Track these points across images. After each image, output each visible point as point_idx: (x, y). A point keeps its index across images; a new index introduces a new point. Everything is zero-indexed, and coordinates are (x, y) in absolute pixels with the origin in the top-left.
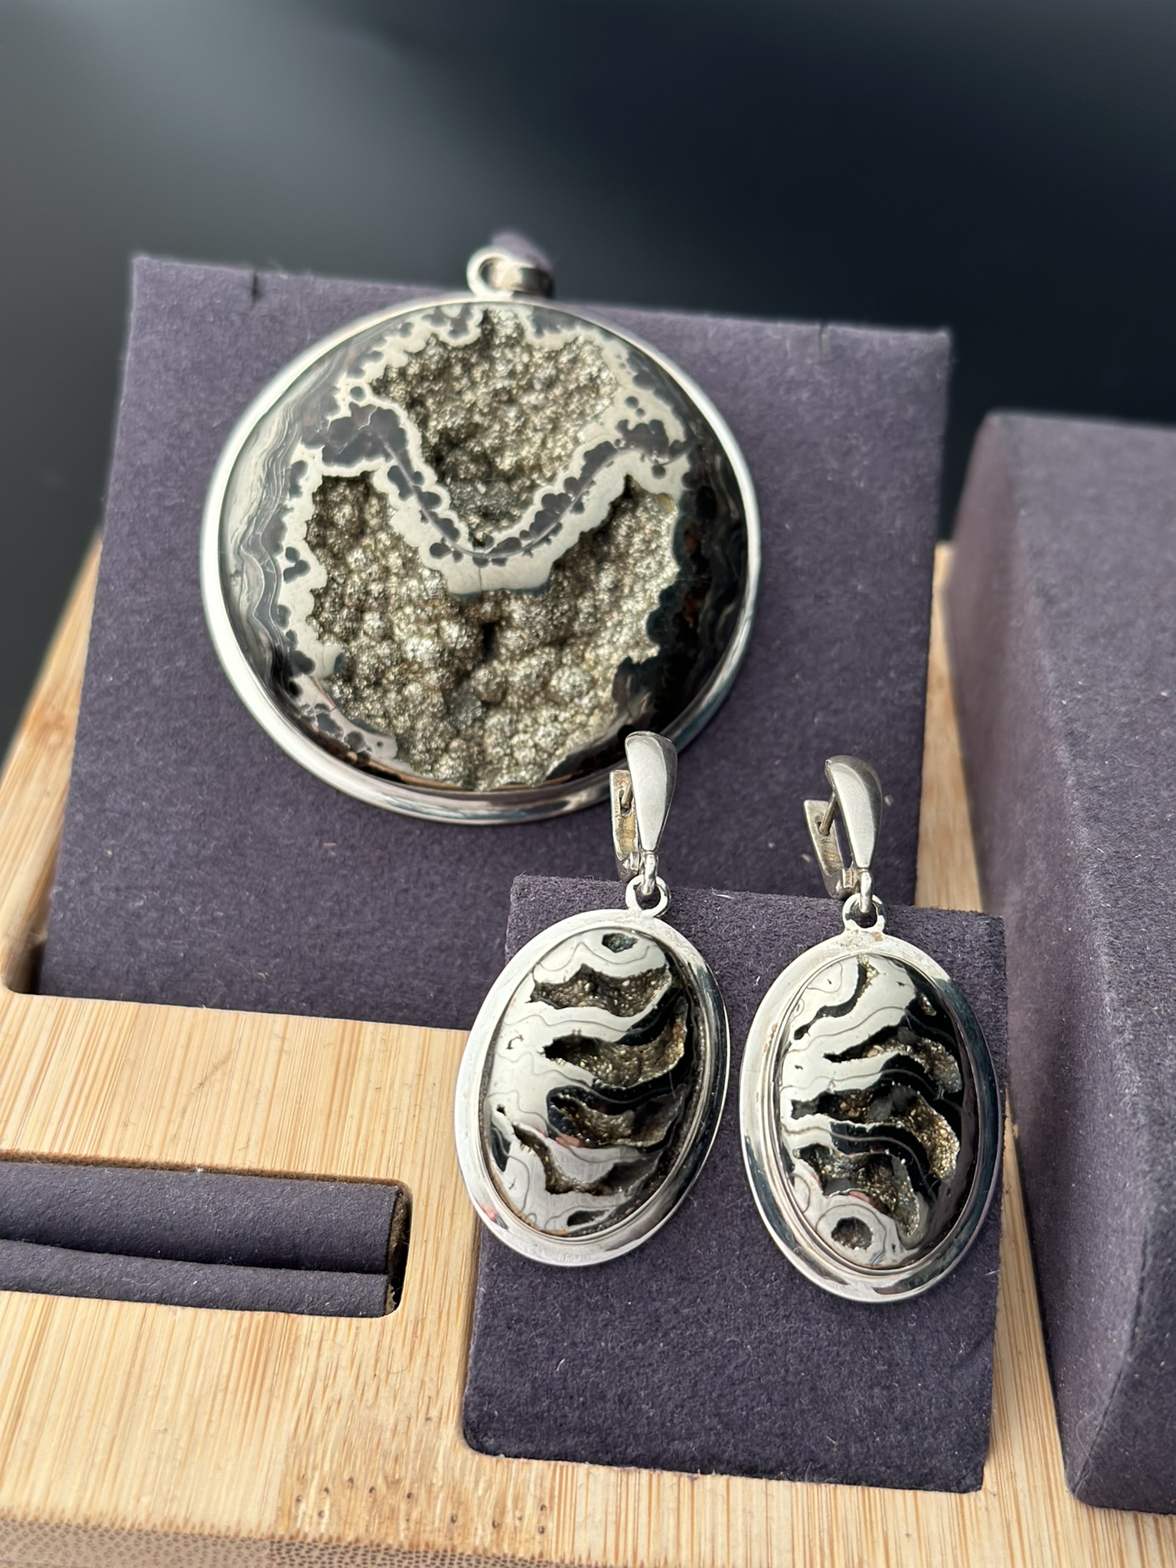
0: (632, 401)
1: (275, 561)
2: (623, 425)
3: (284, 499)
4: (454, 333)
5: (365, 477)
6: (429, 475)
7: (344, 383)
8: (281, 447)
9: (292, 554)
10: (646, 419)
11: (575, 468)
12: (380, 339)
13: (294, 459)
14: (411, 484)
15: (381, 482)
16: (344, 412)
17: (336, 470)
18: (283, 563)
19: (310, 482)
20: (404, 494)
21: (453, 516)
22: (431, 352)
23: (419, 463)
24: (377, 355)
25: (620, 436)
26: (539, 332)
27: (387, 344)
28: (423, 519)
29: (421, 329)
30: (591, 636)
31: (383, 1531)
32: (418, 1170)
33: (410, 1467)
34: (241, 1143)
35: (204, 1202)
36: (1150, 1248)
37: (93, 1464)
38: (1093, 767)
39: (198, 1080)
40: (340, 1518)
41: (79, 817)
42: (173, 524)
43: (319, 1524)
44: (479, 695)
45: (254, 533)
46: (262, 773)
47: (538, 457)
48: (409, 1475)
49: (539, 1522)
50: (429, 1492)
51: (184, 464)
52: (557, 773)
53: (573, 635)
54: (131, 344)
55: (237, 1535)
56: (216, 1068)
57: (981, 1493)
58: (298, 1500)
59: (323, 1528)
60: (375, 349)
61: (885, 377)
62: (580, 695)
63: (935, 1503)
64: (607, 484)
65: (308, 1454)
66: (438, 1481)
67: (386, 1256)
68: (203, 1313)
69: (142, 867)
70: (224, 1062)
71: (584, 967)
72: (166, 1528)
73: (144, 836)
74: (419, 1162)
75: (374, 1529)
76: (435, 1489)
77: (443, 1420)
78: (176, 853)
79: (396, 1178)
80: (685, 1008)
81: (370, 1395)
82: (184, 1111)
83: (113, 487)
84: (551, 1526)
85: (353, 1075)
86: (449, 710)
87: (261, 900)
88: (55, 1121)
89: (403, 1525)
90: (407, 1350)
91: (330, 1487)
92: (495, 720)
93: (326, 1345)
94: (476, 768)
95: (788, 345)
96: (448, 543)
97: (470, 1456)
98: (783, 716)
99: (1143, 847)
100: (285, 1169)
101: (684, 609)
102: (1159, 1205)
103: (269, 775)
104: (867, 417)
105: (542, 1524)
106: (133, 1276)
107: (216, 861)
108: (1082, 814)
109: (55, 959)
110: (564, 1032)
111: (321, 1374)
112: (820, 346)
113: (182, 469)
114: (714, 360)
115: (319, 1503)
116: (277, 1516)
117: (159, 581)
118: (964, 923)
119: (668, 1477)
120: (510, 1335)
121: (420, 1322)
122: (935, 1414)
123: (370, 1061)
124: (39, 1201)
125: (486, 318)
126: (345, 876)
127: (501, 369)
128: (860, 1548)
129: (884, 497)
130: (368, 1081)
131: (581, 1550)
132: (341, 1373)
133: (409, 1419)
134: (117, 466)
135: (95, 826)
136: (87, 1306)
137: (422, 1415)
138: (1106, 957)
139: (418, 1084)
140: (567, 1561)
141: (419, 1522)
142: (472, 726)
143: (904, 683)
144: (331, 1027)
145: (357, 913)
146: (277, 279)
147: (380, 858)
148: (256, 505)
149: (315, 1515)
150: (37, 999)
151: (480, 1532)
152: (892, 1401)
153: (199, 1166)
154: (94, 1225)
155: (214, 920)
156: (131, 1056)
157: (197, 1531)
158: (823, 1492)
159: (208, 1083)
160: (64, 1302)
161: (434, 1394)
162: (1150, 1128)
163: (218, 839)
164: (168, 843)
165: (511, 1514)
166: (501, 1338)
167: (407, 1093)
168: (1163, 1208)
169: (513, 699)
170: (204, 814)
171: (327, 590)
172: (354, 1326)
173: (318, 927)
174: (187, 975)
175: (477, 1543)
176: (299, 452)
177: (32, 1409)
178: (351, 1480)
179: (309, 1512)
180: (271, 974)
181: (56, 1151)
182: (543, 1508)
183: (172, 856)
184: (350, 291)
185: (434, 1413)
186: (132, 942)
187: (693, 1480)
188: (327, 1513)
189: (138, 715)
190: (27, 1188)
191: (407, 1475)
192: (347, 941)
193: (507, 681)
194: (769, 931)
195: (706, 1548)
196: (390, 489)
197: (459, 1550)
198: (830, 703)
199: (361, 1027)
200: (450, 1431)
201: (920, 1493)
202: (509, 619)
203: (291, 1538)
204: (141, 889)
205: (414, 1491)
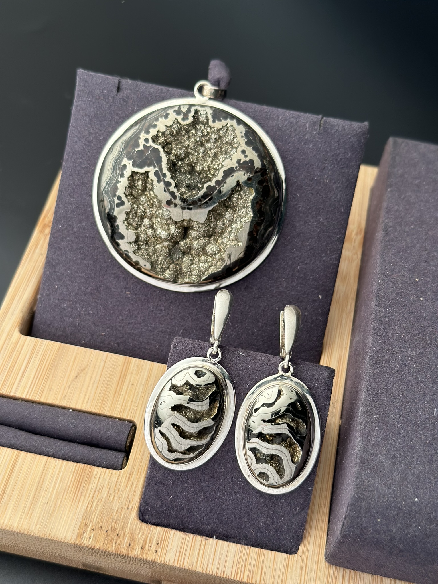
0: (243, 152)
1: (114, 200)
2: (239, 161)
3: (118, 178)
4: (183, 119)
5: (147, 173)
6: (168, 174)
7: (143, 136)
8: (119, 157)
9: (119, 198)
10: (247, 159)
11: (220, 176)
12: (157, 119)
13: (123, 164)
14: (162, 177)
15: (152, 176)
16: (141, 148)
17: (136, 170)
18: (117, 201)
19: (127, 173)
20: (159, 181)
21: (175, 190)
22: (174, 126)
23: (165, 170)
24: (155, 126)
25: (237, 165)
26: (214, 121)
27: (159, 121)
28: (165, 191)
29: (173, 116)
30: (222, 233)
31: (108, 546)
32: (141, 417)
33: (120, 525)
34: (85, 402)
35: (70, 423)
36: (349, 508)
37: (24, 512)
38: (382, 311)
39: (75, 375)
40: (95, 540)
41: (48, 273)
42: (84, 173)
43: (89, 541)
44: (181, 250)
45: (107, 188)
46: (108, 266)
47: (209, 167)
48: (119, 528)
49: (156, 548)
50: (124, 534)
51: (89, 152)
52: (206, 279)
53: (215, 233)
54: (75, 104)
55: (64, 541)
56: (82, 371)
57: (296, 555)
58: (84, 532)
59: (90, 542)
60: (155, 123)
61: (342, 141)
62: (215, 254)
63: (281, 556)
64: (231, 182)
65: (89, 516)
66: (127, 531)
67: (125, 448)
68: (65, 462)
69: (67, 293)
70: (85, 369)
71: (187, 381)
72: (43, 536)
73: (68, 283)
74: (141, 415)
75: (105, 545)
76: (126, 533)
77: (133, 509)
78: (78, 290)
79: (133, 419)
80: (219, 398)
81: (112, 498)
82: (69, 386)
83: (65, 157)
84: (159, 550)
85: (125, 378)
86: (170, 253)
87: (105, 309)
88: (28, 386)
89: (114, 545)
90: (126, 483)
91: (94, 529)
92: (186, 259)
93: (101, 478)
94: (178, 274)
95: (308, 124)
96: (173, 200)
97: (139, 523)
98: (287, 263)
99: (390, 348)
100: (98, 412)
101: (253, 230)
102: (355, 494)
103: (110, 267)
104: (333, 156)
105: (157, 549)
106: (45, 447)
107: (91, 294)
108: (372, 331)
109: (38, 319)
110: (178, 403)
111: (98, 489)
112: (320, 126)
113: (88, 154)
114: (280, 129)
115: (90, 533)
116: (77, 537)
117: (78, 194)
118: (321, 373)
119: (199, 538)
120: (156, 487)
121: (131, 474)
122: (286, 528)
123: (132, 373)
124: (20, 416)
125: (196, 112)
126: (132, 304)
127: (199, 133)
128: (253, 570)
129: (334, 186)
130: (130, 381)
131: (167, 560)
132: (104, 489)
133: (122, 508)
134: (67, 149)
135: (53, 277)
136: (30, 455)
137: (126, 507)
138: (364, 393)
139: (146, 384)
140: (162, 563)
141: (119, 544)
142: (178, 260)
143: (332, 255)
144: (121, 358)
145: (136, 317)
146: (127, 82)
147: (145, 299)
148: (109, 178)
149: (89, 537)
150: (29, 338)
151: (137, 550)
152: (273, 523)
153: (71, 409)
154: (36, 426)
155: (89, 314)
156: (56, 364)
157: (52, 538)
158: (247, 549)
159: (78, 377)
160: (23, 453)
161: (131, 500)
162: (360, 464)
163: (92, 287)
164: (76, 286)
165: (148, 545)
166: (153, 487)
167: (142, 387)
168: (356, 495)
169: (193, 252)
170: (88, 278)
171: (131, 212)
172: (111, 473)
173: (122, 320)
174: (79, 331)
175: (136, 553)
176: (125, 161)
177: (8, 491)
178: (101, 527)
179: (87, 537)
180: (106, 333)
181: (27, 397)
182: (158, 544)
183: (77, 291)
184: (152, 90)
185: (130, 507)
186: (62, 318)
187: (206, 539)
188: (92, 538)
189: (69, 241)
190: (16, 411)
191: (118, 527)
192: (131, 326)
193: (191, 246)
194: (254, 369)
195: (205, 564)
196: (155, 179)
197: (130, 555)
198: (305, 260)
199: (131, 360)
200: (134, 514)
201: (277, 553)
202: (192, 227)
203: (80, 544)
204: (66, 300)
205: (120, 533)
